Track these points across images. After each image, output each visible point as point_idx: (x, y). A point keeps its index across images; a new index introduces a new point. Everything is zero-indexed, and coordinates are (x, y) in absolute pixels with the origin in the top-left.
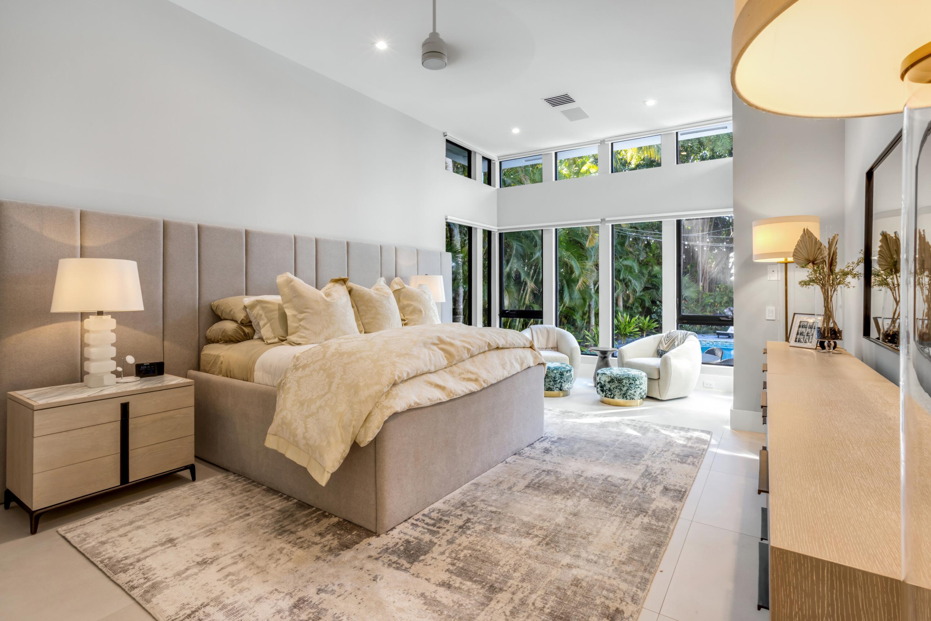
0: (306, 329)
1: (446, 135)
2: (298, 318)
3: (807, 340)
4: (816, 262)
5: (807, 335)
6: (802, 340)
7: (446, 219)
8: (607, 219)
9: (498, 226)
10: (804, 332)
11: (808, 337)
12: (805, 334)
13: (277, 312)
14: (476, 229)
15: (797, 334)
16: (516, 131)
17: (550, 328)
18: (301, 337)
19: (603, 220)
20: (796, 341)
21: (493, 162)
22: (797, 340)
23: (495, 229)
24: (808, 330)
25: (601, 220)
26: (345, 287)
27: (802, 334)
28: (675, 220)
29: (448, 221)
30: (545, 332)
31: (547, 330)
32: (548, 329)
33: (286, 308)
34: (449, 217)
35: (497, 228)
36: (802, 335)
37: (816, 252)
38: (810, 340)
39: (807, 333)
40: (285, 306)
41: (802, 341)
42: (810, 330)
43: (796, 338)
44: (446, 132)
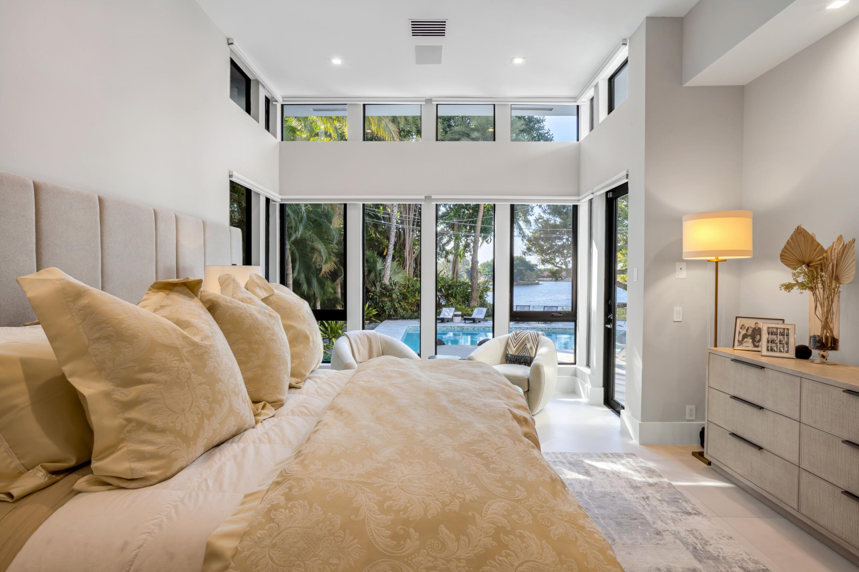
0: (153, 429)
1: (232, 44)
2: (117, 401)
3: (782, 349)
4: (811, 265)
5: (780, 343)
6: (775, 348)
7: (231, 176)
8: (433, 197)
9: (280, 194)
10: (775, 339)
11: (781, 345)
12: (778, 341)
13: (23, 387)
14: (258, 195)
15: (768, 342)
16: (337, 61)
17: (370, 334)
18: (142, 457)
19: (428, 198)
20: (768, 350)
21: (274, 103)
22: (770, 349)
23: (277, 198)
24: (780, 337)
25: (425, 197)
26: (196, 299)
27: (773, 341)
28: (509, 204)
29: (234, 179)
30: (366, 340)
31: (368, 337)
32: (369, 335)
33: (72, 375)
34: (235, 174)
35: (281, 197)
36: (774, 343)
37: (811, 254)
38: (786, 349)
39: (780, 341)
40: (66, 369)
41: (776, 350)
42: (782, 337)
43: (768, 347)
44: (232, 39)
